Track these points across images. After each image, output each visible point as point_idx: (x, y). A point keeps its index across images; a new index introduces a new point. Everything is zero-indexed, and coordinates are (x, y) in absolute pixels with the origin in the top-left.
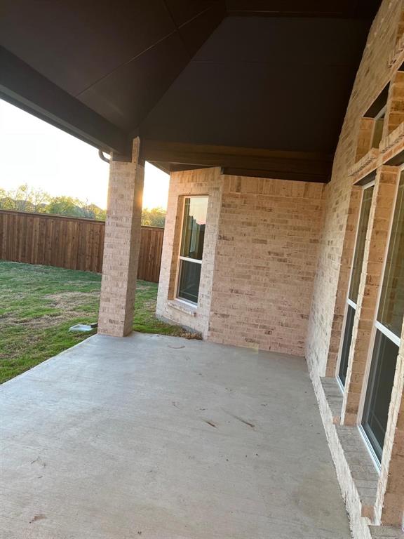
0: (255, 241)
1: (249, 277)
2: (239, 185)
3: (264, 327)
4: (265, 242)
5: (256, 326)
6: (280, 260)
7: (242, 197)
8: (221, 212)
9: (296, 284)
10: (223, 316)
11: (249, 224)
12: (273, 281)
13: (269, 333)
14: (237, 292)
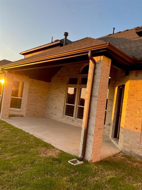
0: (36, 93)
1: (34, 101)
2: (33, 81)
3: (37, 112)
4: (37, 93)
5: (35, 112)
6: (40, 97)
7: (33, 83)
8: (29, 86)
9: (43, 102)
10: (29, 110)
11: (35, 89)
12: (39, 102)
13: (38, 113)
14: (32, 105)
